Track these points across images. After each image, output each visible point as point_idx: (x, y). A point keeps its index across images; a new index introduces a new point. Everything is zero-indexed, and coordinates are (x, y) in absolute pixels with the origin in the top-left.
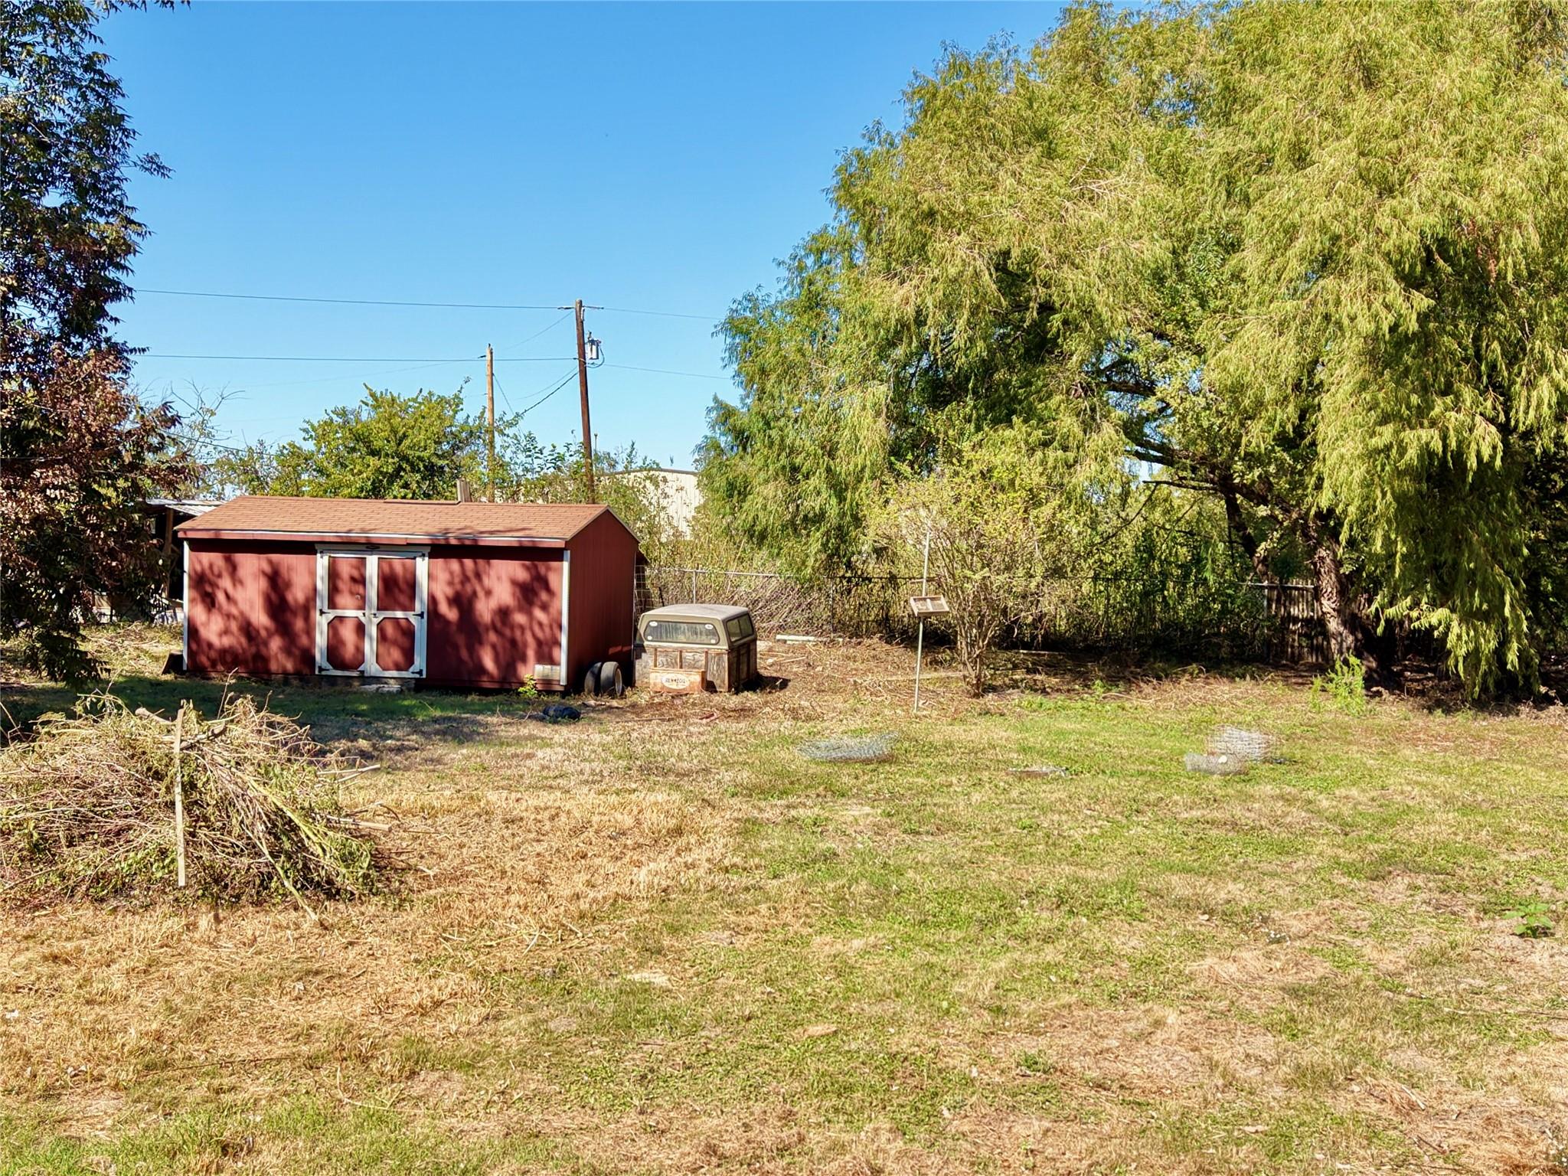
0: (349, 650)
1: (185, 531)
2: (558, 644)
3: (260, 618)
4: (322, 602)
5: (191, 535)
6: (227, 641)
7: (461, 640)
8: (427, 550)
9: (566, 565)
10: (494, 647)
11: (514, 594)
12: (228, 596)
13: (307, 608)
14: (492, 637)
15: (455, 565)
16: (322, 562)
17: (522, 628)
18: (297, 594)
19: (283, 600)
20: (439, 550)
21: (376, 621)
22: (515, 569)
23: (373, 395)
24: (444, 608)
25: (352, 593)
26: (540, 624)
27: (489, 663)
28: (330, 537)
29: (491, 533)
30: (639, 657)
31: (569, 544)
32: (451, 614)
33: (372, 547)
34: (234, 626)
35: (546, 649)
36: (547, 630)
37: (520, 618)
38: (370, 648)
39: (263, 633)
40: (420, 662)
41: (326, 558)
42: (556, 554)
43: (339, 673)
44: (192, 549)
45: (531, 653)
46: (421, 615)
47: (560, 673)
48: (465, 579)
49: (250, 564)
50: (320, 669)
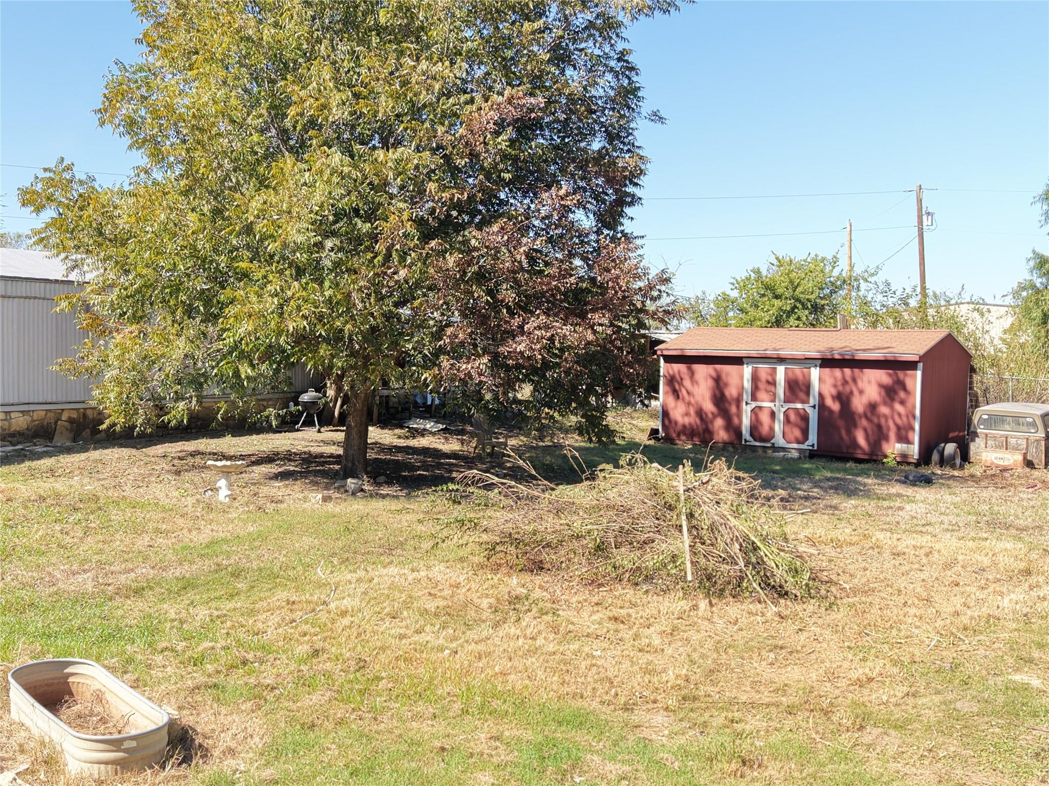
0: (765, 430)
1: (662, 350)
2: (913, 429)
3: (709, 407)
4: (746, 397)
5: (665, 353)
6: (687, 420)
7: (841, 423)
8: (820, 362)
9: (919, 373)
10: (865, 430)
11: (880, 394)
12: (688, 393)
13: (738, 401)
14: (864, 422)
15: (837, 372)
16: (747, 370)
17: (885, 416)
18: (731, 392)
19: (723, 395)
20: (827, 362)
21: (783, 410)
22: (881, 376)
23: (777, 258)
24: (829, 402)
25: (767, 391)
26: (900, 415)
27: (861, 440)
28: (753, 353)
29: (864, 350)
30: (973, 440)
31: (923, 358)
32: (835, 407)
33: (781, 360)
34: (692, 411)
35: (903, 432)
36: (905, 419)
37: (884, 410)
38: (778, 428)
39: (710, 416)
40: (813, 438)
41: (750, 367)
42: (911, 365)
43: (757, 444)
44: (666, 361)
45: (892, 435)
46: (814, 407)
47: (914, 450)
48: (845, 382)
49: (702, 370)
50: (746, 441)
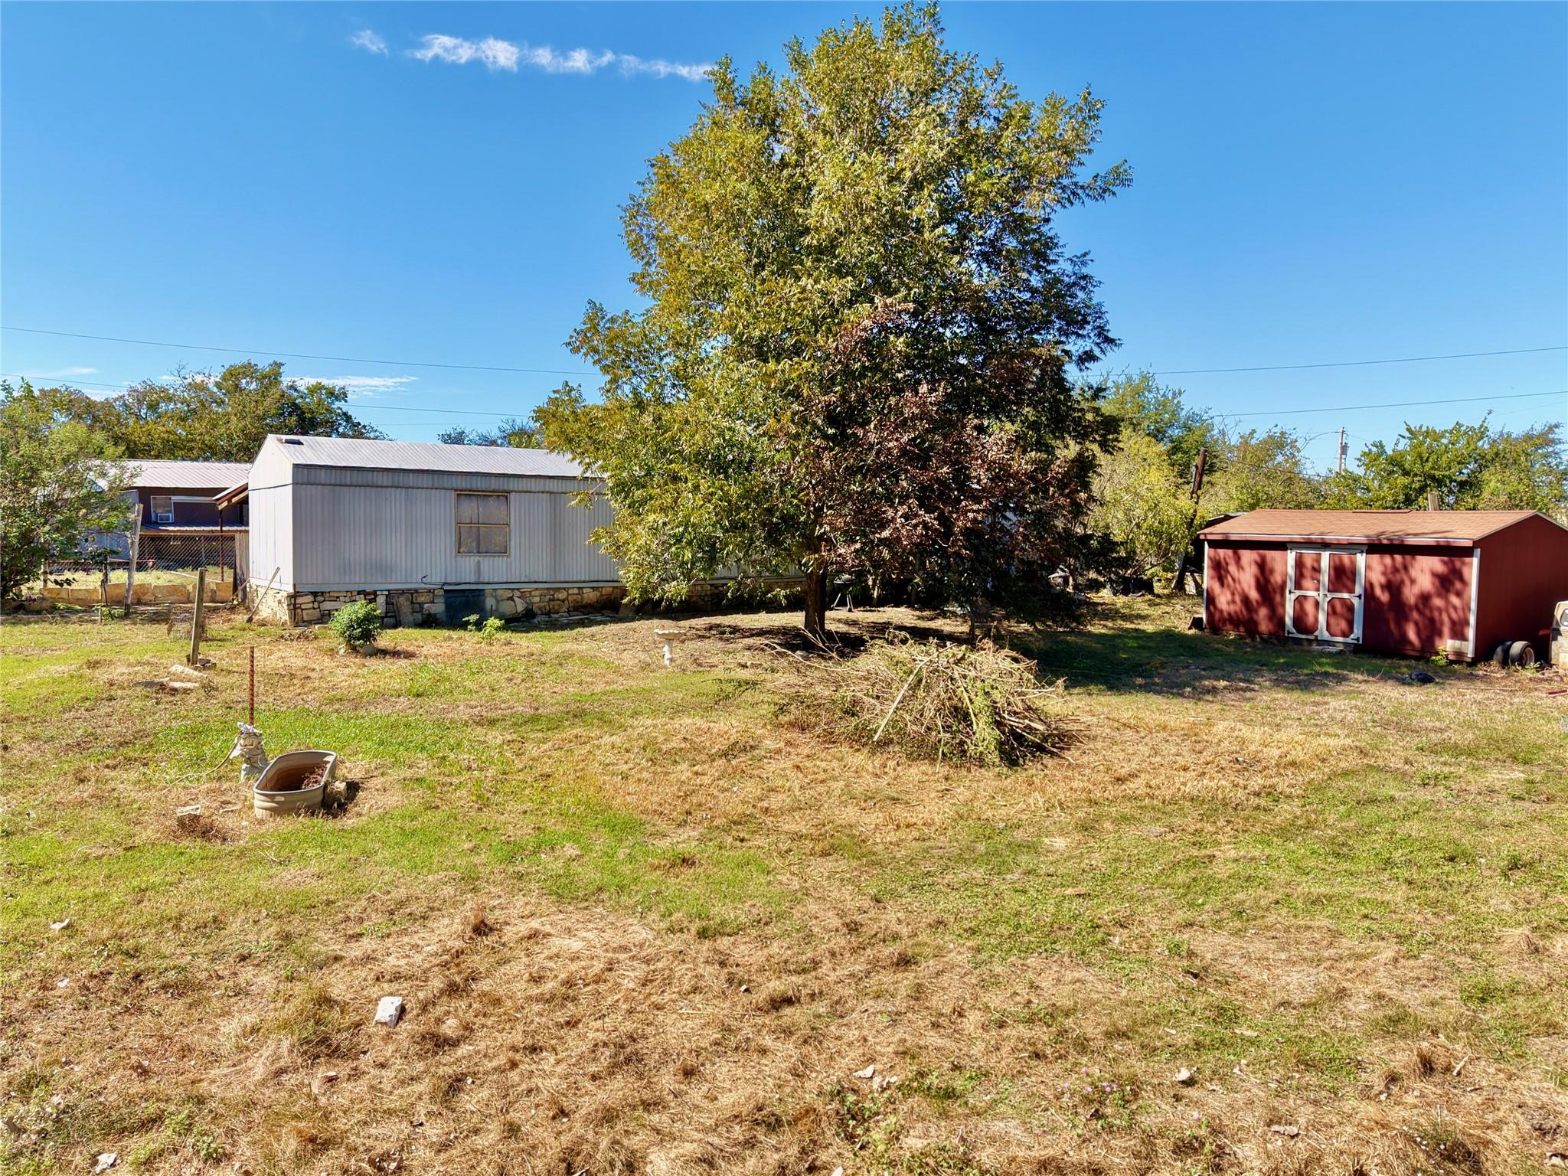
1: (1205, 534)
2: (1467, 623)
3: (1254, 595)
4: (1290, 585)
5: (1209, 537)
6: (1232, 608)
7: (1391, 616)
8: (1365, 548)
9: (1475, 561)
10: (1416, 624)
11: (1433, 584)
12: (1234, 580)
14: (1415, 615)
15: (1388, 560)
16: (1291, 556)
17: (1440, 610)
18: (1277, 578)
19: (1267, 581)
20: (1374, 547)
21: (1328, 599)
22: (1435, 563)
23: (1409, 430)
24: (1378, 591)
25: (1313, 579)
26: (1455, 608)
27: (1412, 635)
28: (1297, 538)
29: (1416, 535)
30: (1555, 639)
31: (1477, 543)
32: (1384, 597)
33: (1325, 545)
34: (1237, 599)
35: (1458, 628)
36: (1461, 613)
37: (1437, 602)
38: (1322, 618)
39: (1255, 604)
40: (1358, 631)
41: (1294, 553)
42: (1467, 552)
43: (1304, 637)
44: (1210, 546)
45: (1446, 630)
46: (1359, 597)
47: (1469, 648)
48: (1396, 570)
49: (1248, 556)
50: (1289, 633)
